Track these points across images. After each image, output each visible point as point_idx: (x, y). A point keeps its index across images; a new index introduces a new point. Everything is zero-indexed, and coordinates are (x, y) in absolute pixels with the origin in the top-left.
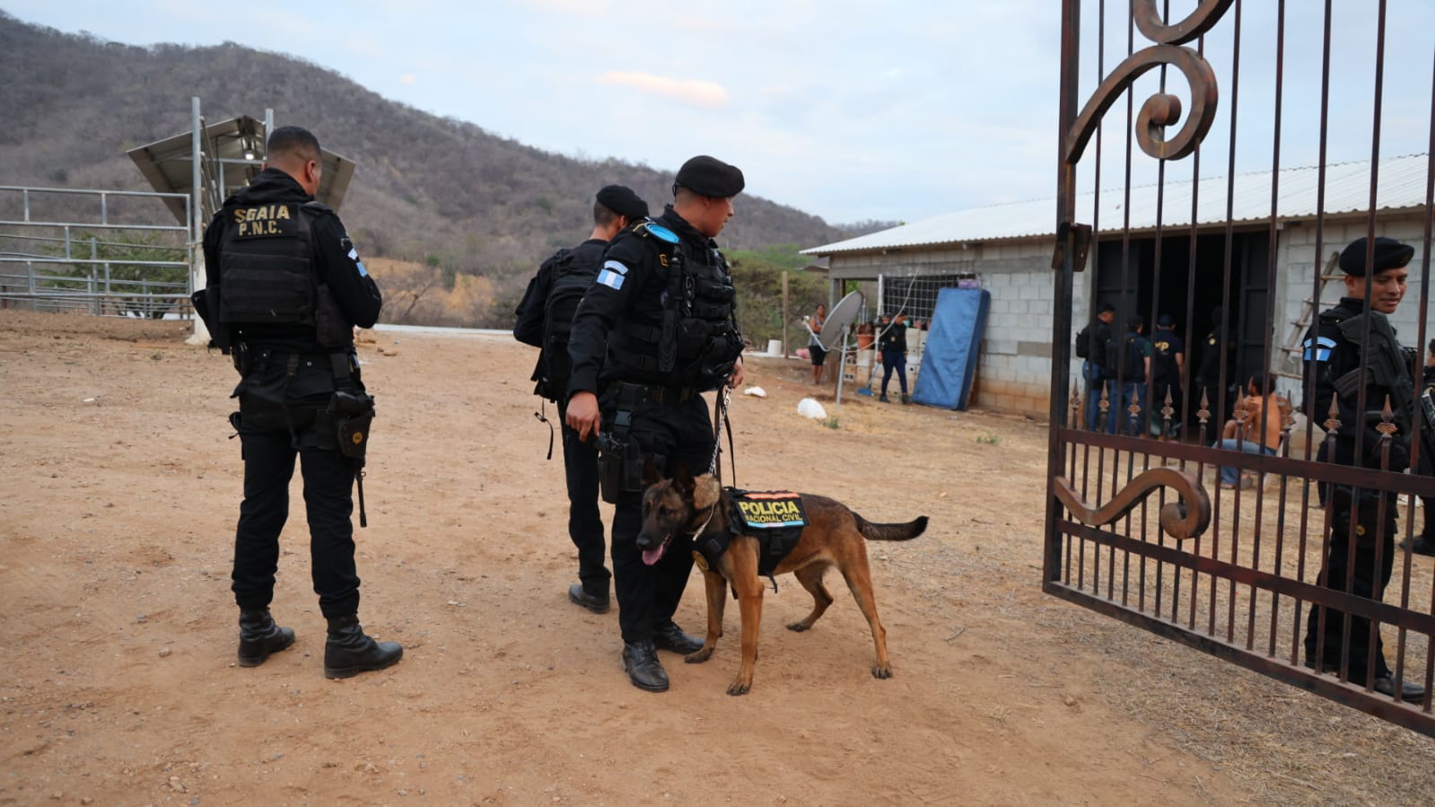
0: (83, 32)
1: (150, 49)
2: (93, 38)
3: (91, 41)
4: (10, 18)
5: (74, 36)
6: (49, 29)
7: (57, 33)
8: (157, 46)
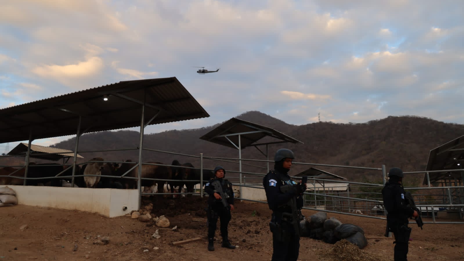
0: (350, 122)
1: (367, 123)
2: (352, 123)
3: (352, 125)
4: (332, 123)
5: (348, 124)
6: (342, 124)
7: (343, 124)
8: (369, 122)
